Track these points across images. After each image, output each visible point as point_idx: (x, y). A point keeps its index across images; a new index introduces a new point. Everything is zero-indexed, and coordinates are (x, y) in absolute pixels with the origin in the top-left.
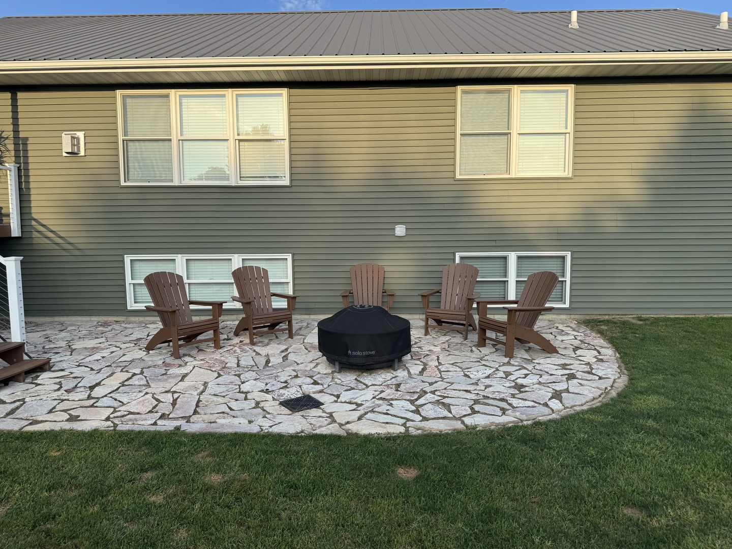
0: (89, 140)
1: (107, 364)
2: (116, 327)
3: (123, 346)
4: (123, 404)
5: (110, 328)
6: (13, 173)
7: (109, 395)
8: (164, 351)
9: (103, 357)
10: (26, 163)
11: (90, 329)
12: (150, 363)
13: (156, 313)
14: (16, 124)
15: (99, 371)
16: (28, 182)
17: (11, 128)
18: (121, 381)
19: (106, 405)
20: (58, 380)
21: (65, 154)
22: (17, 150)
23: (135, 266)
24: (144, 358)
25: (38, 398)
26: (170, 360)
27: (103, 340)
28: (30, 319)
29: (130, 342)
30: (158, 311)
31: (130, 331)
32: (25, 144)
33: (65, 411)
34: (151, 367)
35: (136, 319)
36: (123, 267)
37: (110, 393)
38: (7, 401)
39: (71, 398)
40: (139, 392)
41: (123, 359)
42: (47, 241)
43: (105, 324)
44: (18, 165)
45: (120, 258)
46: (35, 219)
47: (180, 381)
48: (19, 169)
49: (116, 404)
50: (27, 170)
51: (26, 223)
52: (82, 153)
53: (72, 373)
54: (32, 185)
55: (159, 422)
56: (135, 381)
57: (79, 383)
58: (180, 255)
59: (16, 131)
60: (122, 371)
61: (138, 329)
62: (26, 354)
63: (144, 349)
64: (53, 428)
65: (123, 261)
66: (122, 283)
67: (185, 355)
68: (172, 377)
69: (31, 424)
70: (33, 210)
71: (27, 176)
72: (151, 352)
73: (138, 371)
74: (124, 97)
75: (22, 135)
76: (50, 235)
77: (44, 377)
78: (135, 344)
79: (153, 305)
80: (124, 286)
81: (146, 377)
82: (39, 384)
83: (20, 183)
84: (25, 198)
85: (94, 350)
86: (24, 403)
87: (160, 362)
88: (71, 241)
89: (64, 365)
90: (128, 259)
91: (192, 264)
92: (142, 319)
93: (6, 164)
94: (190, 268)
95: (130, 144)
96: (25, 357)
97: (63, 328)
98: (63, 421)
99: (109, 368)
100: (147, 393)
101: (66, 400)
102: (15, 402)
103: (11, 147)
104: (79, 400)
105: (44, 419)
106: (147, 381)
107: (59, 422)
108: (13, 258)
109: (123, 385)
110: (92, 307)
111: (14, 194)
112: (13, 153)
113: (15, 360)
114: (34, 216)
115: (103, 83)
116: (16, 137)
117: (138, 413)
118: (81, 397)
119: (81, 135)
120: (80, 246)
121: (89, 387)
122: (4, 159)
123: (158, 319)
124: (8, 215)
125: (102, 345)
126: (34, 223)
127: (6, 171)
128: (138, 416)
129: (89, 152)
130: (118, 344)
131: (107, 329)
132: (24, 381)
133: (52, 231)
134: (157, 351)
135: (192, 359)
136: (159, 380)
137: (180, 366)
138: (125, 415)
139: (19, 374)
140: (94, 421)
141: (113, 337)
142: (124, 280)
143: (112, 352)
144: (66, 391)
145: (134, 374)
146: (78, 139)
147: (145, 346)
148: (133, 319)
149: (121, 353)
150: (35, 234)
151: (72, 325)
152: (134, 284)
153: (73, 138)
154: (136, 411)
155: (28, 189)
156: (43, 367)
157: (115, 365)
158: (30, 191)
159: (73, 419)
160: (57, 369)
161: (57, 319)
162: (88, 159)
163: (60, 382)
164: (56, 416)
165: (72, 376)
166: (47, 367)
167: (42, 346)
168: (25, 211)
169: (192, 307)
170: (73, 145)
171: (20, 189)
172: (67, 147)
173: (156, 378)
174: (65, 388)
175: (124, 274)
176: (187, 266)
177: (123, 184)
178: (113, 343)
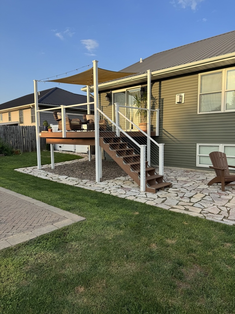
0: (186, 96)
1: (193, 189)
2: (192, 173)
3: (197, 182)
4: (205, 208)
5: (189, 173)
6: (158, 112)
7: (198, 203)
8: (216, 187)
9: (191, 186)
10: (162, 108)
11: (181, 173)
12: (212, 191)
13: (214, 170)
14: (160, 94)
15: (191, 191)
16: (162, 115)
17: (158, 95)
18: (201, 197)
19: (198, 207)
20: (176, 192)
21: (176, 103)
22: (160, 104)
23: (201, 148)
24: (208, 188)
25: (171, 198)
26: (220, 191)
27: (188, 178)
28: (166, 167)
29: (200, 180)
30: (215, 169)
31: (198, 176)
32: (163, 101)
33: (183, 206)
34: (212, 193)
35: (200, 171)
36: (196, 149)
37: (198, 202)
38: (161, 197)
39: (183, 201)
40: (211, 204)
41: (199, 187)
42: (167, 137)
43: (187, 172)
44: (160, 109)
45: (195, 145)
46: (164, 129)
47: (228, 202)
48: (160, 111)
49: (203, 207)
50: (162, 111)
51: (161, 131)
52: (183, 102)
53: (180, 190)
54: (164, 116)
55: (224, 220)
56: (207, 198)
57: (184, 195)
58: (221, 144)
59: (160, 96)
60: (200, 193)
61: (201, 175)
62: (164, 180)
63: (207, 184)
64: (180, 212)
65: (196, 146)
66: (195, 155)
67: (226, 190)
68: (223, 199)
69: (171, 208)
70: (164, 126)
71: (162, 113)
72: (210, 186)
73: (207, 194)
74: (202, 76)
75: (162, 97)
76: (169, 135)
77: (170, 190)
78: (202, 182)
79: (212, 166)
80: (196, 156)
81: (211, 197)
82: (169, 193)
83: (160, 116)
84: (161, 121)
85: (186, 182)
86: (167, 199)
87: (216, 192)
88: (176, 137)
89: (176, 186)
90: (198, 145)
91: (226, 148)
92: (202, 171)
93: (156, 109)
94: (225, 150)
95: (203, 96)
96: (163, 181)
97: (171, 171)
98: (183, 210)
99: (194, 191)
100: (214, 205)
101: (181, 201)
102: (163, 198)
103: (158, 103)
104: (187, 202)
105: (176, 207)
106: (212, 199)
107: (182, 210)
108: (162, 144)
109: (203, 199)
110: (182, 164)
111: (158, 120)
112: (158, 105)
113: (160, 182)
114: (164, 128)
115: (193, 72)
116: (160, 99)
117: (213, 214)
118: (187, 201)
119: (183, 95)
120: (179, 140)
121: (189, 197)
122: (155, 107)
123: (215, 172)
124: (155, 128)
125: (188, 180)
126: (163, 131)
127: (156, 112)
128: (213, 215)
129: (186, 101)
130: (195, 181)
131: (188, 174)
132: (164, 190)
133: (169, 134)
134: (213, 186)
135: (231, 193)
136: (218, 200)
137: (226, 195)
138: (208, 213)
139: (162, 187)
140: (195, 213)
141: (192, 177)
142: (196, 154)
143: (194, 184)
144: (180, 197)
145: (206, 195)
146: (182, 96)
147: (207, 183)
148: (198, 170)
149: (197, 185)
150: (164, 135)
151: (174, 170)
152: (200, 156)
153: (180, 96)
154: (212, 212)
155: (162, 118)
156: (169, 186)
157: (197, 190)
158: (163, 119)
159: (187, 210)
160: (174, 187)
161: (169, 167)
162: (185, 104)
163: (177, 193)
164: (179, 207)
165: (180, 191)
166: (171, 186)
167: (166, 177)
168: (161, 126)
169: (230, 168)
170: (180, 99)
171: (160, 118)
172: (177, 100)
173: (216, 199)
174: (179, 196)
175: (196, 151)
176: (224, 149)
177: (198, 113)
178: (193, 180)
